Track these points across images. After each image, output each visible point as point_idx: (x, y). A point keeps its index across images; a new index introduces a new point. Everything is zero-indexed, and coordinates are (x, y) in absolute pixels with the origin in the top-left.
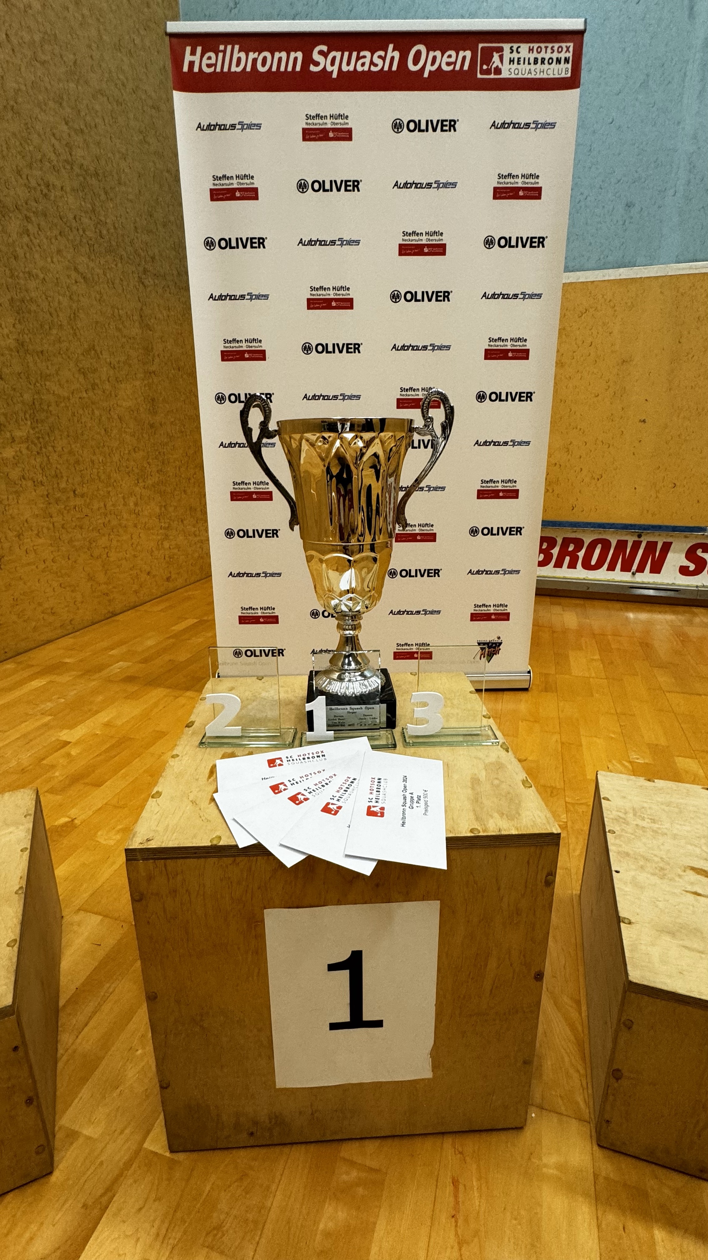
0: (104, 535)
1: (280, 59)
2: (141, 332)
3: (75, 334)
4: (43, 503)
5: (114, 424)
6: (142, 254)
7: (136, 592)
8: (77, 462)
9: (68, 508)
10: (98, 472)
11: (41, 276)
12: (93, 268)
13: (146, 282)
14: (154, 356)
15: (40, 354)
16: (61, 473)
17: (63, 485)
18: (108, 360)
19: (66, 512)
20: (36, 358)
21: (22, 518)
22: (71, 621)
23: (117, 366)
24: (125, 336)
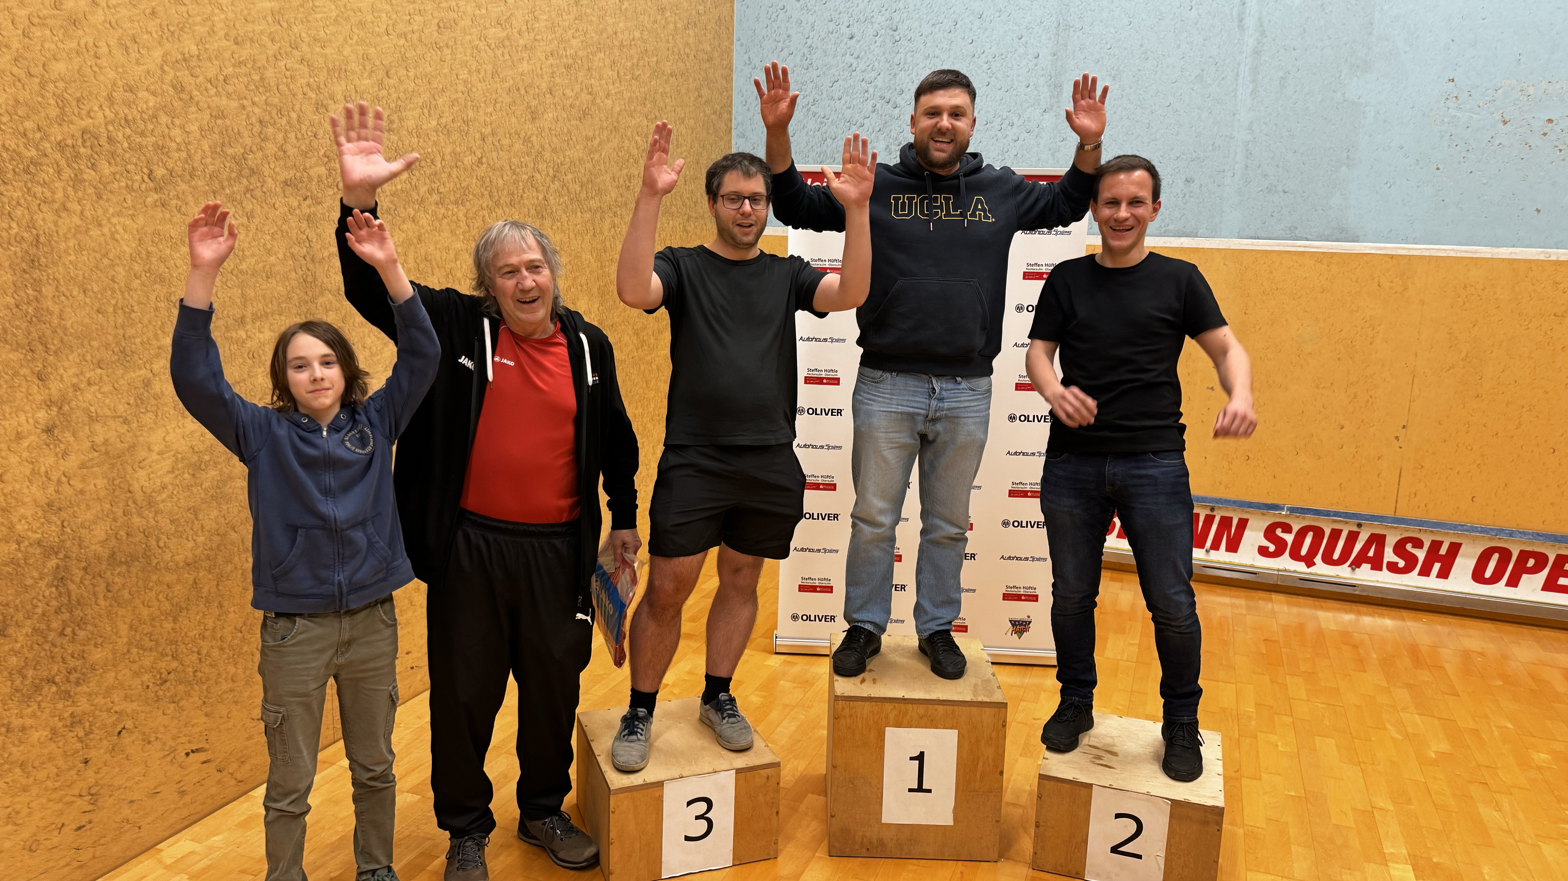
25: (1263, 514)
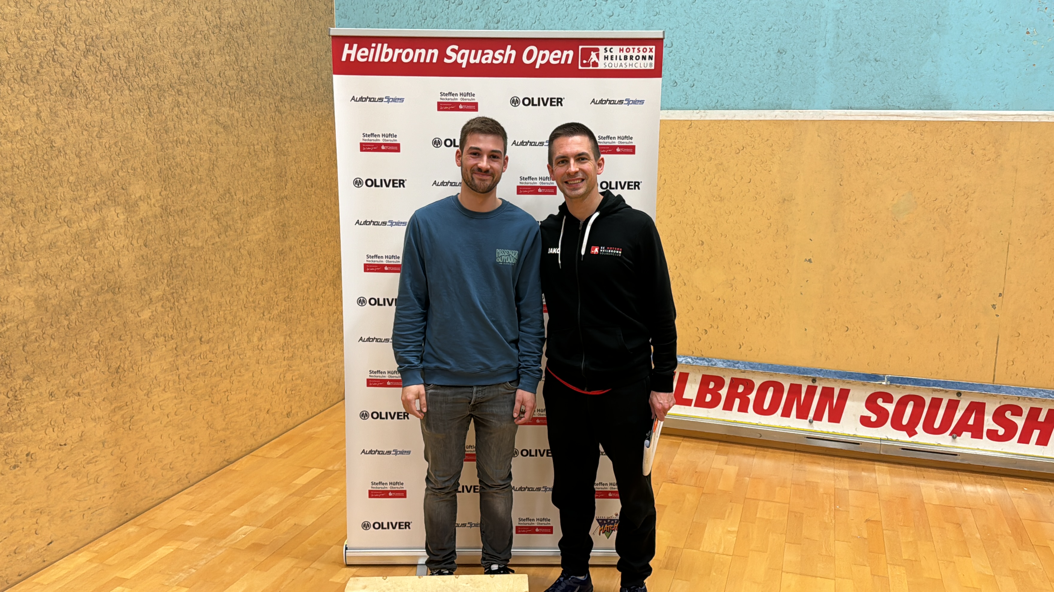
0: (225, 379)
1: (420, 54)
2: (275, 160)
3: (213, 183)
4: (172, 357)
5: (243, 262)
6: (280, 83)
7: (253, 435)
8: (206, 309)
9: (193, 357)
10: (225, 314)
11: (187, 139)
12: (233, 115)
13: (283, 109)
14: (287, 180)
15: (179, 213)
16: (190, 323)
17: (191, 335)
18: (242, 198)
19: (190, 361)
20: (176, 218)
21: (152, 375)
22: (188, 474)
23: (249, 201)
24: (258, 170)
25: (865, 385)
